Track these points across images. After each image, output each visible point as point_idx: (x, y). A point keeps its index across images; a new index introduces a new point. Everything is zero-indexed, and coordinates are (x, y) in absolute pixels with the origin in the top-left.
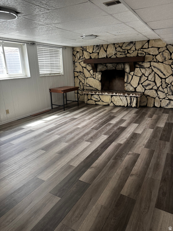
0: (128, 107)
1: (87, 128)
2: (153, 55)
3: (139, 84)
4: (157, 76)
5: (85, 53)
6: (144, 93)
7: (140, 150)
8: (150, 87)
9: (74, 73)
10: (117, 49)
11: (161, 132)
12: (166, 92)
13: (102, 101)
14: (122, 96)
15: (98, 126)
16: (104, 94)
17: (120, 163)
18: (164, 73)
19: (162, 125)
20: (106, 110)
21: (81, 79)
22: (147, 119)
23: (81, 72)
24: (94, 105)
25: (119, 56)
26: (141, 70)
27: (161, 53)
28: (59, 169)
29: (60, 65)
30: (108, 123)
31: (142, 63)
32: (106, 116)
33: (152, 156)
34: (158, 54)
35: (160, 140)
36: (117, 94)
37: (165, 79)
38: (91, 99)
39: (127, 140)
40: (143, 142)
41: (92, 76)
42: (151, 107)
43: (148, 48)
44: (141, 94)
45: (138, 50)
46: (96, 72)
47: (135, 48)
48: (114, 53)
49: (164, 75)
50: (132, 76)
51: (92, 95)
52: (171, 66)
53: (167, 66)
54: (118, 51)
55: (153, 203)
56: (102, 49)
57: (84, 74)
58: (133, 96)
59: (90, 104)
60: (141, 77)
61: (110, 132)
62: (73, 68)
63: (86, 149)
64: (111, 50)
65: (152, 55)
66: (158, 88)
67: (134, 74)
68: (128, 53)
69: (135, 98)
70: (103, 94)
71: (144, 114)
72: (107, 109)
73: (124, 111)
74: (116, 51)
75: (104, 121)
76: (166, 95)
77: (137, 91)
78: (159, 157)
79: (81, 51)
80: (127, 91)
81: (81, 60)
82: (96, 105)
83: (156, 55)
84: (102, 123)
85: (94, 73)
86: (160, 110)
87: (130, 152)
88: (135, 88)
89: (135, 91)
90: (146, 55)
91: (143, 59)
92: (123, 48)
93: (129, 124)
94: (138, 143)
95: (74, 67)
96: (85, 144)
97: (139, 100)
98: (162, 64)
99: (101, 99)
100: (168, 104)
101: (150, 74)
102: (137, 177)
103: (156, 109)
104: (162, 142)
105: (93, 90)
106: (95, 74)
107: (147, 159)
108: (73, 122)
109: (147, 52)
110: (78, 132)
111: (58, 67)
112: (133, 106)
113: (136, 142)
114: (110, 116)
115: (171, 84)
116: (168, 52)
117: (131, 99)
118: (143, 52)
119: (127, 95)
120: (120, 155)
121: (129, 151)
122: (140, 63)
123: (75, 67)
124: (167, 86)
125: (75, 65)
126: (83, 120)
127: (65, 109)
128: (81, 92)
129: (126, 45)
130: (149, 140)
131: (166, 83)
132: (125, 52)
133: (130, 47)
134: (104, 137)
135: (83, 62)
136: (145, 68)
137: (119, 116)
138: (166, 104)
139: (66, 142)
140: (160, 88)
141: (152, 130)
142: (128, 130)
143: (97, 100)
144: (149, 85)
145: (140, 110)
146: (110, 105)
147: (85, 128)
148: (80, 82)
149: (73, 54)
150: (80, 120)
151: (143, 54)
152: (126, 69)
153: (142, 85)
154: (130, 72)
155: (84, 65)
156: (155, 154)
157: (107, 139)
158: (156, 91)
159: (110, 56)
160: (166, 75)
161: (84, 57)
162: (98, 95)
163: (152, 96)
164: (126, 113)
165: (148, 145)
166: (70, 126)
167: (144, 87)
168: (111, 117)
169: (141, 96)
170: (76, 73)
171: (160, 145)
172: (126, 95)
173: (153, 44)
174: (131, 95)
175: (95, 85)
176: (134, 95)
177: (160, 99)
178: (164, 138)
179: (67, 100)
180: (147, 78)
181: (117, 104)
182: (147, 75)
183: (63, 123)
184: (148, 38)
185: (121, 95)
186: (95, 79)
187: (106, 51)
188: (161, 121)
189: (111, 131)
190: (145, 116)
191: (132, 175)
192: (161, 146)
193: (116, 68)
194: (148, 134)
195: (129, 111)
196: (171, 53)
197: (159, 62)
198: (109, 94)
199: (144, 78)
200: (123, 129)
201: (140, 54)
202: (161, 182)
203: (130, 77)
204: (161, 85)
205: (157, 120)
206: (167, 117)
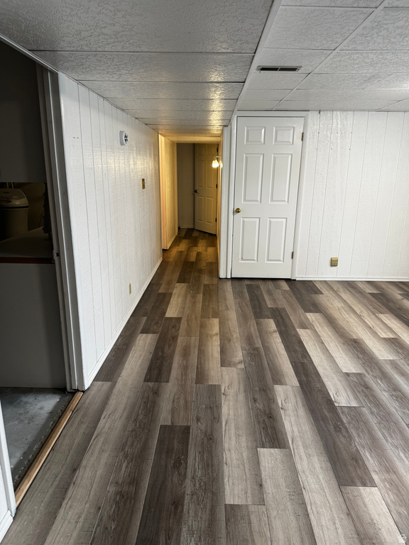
33: (197, 368)
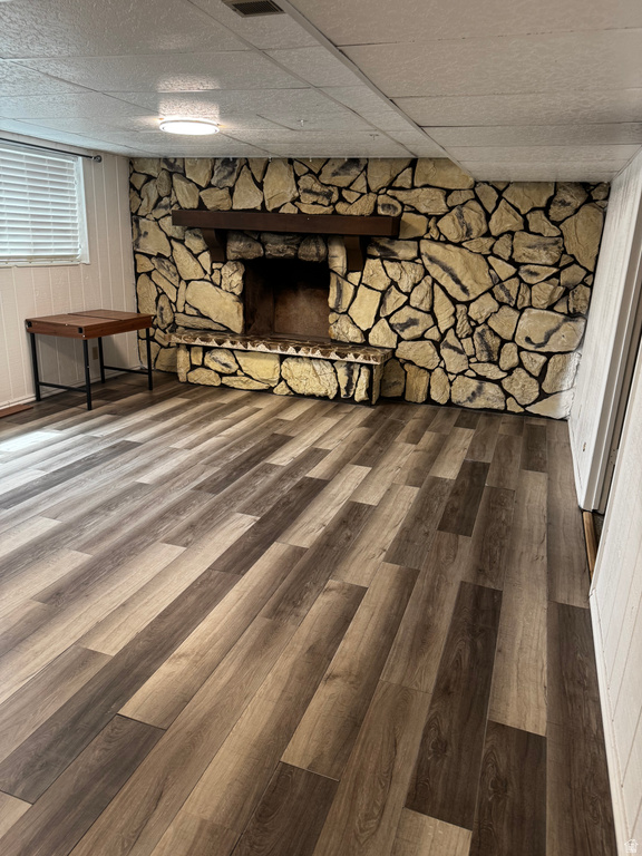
0: (339, 401)
1: (177, 484)
2: (429, 217)
3: (377, 318)
4: (441, 293)
5: (178, 183)
6: (394, 350)
7: (369, 569)
8: (416, 331)
9: (135, 260)
10: (300, 182)
11: (446, 499)
12: (469, 351)
13: (246, 375)
14: (319, 359)
15: (224, 475)
16: (253, 349)
17: (292, 628)
18: (464, 283)
19: (449, 471)
20: (258, 410)
21: (163, 284)
22: (402, 449)
23: (165, 257)
24: (215, 390)
25: (309, 209)
26: (384, 268)
27: (455, 211)
28: (38, 669)
29: (75, 225)
30: (262, 463)
31: (389, 242)
32: (257, 434)
34: (446, 213)
35: (439, 529)
36: (301, 353)
37: (468, 304)
38: (203, 366)
39: (326, 534)
40: (381, 540)
41: (207, 277)
42: (419, 401)
43: (413, 187)
44: (385, 356)
45: (378, 194)
46: (224, 263)
47: (368, 186)
48: (290, 198)
49: (464, 289)
50: (356, 288)
51: (206, 350)
52: (487, 261)
53: (475, 259)
54: (306, 191)
55: (400, 792)
56: (245, 178)
57: (175, 265)
58: (357, 360)
59: (199, 385)
60: (384, 293)
61: (267, 502)
62: (130, 240)
63: (160, 576)
64: (281, 183)
65: (426, 215)
66: (443, 336)
67: (360, 282)
68: (341, 199)
69: (364, 370)
70: (250, 348)
71: (393, 429)
72: (265, 405)
73: (326, 415)
74: (298, 187)
75: (249, 454)
76: (470, 363)
77: (371, 341)
78: (431, 599)
79: (164, 175)
80: (336, 342)
81: (163, 212)
82: (224, 388)
83: (439, 218)
84: (237, 464)
85: (215, 266)
86: (449, 415)
87: (332, 583)
88: (366, 333)
89: (366, 344)
90: (403, 211)
91: (395, 229)
92: (325, 179)
93: (339, 467)
94: (364, 543)
95: (135, 237)
96: (162, 554)
97: (376, 378)
98: (457, 249)
99: (240, 368)
100: (473, 394)
101: (415, 285)
102: (352, 683)
103: (435, 412)
104: (447, 537)
105: (210, 330)
106: (220, 270)
107: (392, 607)
108: (119, 459)
109: (408, 202)
110: (138, 504)
111: (65, 233)
112: (357, 399)
113: (357, 541)
114: (274, 435)
115: (486, 322)
116: (480, 208)
117: (350, 374)
118: (395, 202)
119: (337, 358)
120: (293, 597)
121: (328, 579)
122: (384, 243)
123: (140, 235)
124: (474, 331)
125: (138, 226)
126: (164, 451)
127: (93, 402)
128: (162, 334)
129: (335, 168)
130: (403, 529)
131: (469, 319)
132: (329, 195)
133: (349, 178)
134: (242, 522)
135: (169, 219)
136: (400, 261)
137: (304, 437)
138: (469, 394)
139: (81, 549)
140: (450, 337)
141: (416, 490)
142: (334, 491)
143: (226, 370)
144: (412, 322)
145: (381, 412)
146: (275, 391)
147: (168, 484)
148: (159, 295)
149: (132, 186)
150: (153, 452)
151: (395, 208)
152: (332, 261)
153: (390, 324)
154: (348, 272)
155: (176, 231)
156: (421, 585)
157: (253, 530)
158: (437, 345)
159: (276, 206)
160: (470, 291)
161: (173, 199)
162: (232, 350)
163: (421, 365)
164: (330, 422)
165: (397, 554)
166: (105, 476)
167: (395, 331)
168: (276, 439)
169: (386, 363)
170: (142, 260)
171: (438, 552)
172: (333, 356)
173: (427, 175)
174: (350, 358)
175: (218, 312)
176: (360, 359)
177: (450, 376)
178: (455, 521)
179: (103, 367)
180: (405, 298)
181: (300, 390)
182: (405, 285)
183: (79, 466)
184: (412, 153)
185: (314, 356)
186: (220, 287)
187: (260, 186)
188: (448, 457)
189: (269, 496)
190: (396, 435)
191: (333, 677)
192: (443, 553)
193: (296, 254)
194: (401, 506)
195: (343, 416)
196: (490, 211)
197: (447, 242)
198: (270, 349)
199: (395, 299)
200: (314, 489)
201: (383, 206)
202: (433, 701)
203: (348, 290)
204: (454, 327)
205: (434, 454)
206: (468, 443)
